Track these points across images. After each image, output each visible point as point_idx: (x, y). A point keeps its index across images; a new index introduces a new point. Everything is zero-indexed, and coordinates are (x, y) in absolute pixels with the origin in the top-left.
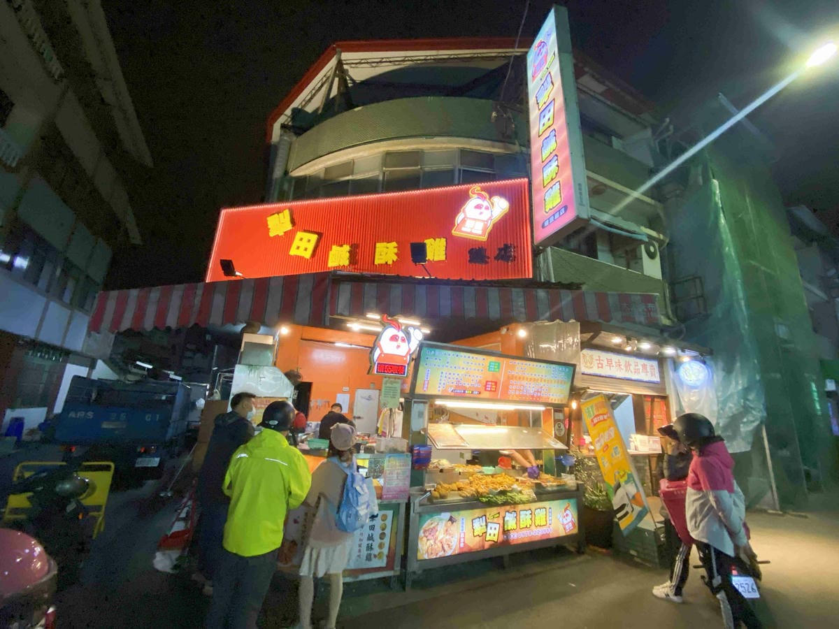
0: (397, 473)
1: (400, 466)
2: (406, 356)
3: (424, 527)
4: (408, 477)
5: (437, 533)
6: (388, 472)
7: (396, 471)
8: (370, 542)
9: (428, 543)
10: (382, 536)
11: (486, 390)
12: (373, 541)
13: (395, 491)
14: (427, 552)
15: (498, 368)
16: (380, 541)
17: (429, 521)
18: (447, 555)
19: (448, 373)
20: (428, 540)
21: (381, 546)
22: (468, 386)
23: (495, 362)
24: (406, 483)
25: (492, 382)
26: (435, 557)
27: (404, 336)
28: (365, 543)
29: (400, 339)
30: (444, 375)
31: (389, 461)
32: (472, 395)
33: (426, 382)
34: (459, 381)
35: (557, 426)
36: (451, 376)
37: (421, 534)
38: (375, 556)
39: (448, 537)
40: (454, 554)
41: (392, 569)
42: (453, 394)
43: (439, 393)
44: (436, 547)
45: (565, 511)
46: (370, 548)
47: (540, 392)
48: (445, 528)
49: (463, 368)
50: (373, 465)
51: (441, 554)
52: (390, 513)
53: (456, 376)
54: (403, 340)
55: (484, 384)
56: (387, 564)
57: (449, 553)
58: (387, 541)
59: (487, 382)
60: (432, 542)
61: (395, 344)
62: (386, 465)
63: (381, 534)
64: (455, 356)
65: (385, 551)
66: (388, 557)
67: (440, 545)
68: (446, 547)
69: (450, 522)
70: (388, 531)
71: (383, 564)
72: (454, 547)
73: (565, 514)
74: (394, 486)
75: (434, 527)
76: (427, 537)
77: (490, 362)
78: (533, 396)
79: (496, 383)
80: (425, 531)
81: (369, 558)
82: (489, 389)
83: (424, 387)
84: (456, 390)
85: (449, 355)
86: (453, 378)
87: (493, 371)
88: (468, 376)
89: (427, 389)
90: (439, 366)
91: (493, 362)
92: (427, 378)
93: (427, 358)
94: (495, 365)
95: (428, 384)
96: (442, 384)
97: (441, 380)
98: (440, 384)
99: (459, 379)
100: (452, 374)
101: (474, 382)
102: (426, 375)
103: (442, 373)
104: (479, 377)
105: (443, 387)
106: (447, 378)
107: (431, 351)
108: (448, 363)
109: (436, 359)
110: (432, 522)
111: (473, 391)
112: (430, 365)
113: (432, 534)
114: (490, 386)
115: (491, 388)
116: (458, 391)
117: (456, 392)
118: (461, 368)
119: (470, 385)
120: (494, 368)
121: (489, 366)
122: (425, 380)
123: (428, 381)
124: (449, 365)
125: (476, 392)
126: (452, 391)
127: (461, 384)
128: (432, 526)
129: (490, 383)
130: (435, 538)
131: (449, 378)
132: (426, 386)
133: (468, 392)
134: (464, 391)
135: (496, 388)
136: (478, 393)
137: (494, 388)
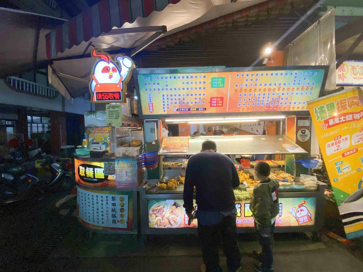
0: (126, 172)
1: (128, 167)
2: (119, 84)
3: (152, 207)
4: (135, 174)
5: (164, 213)
6: (118, 171)
7: (125, 171)
8: (114, 213)
9: (157, 218)
10: (122, 210)
11: (211, 106)
12: (116, 212)
13: (126, 184)
14: (157, 224)
15: (223, 83)
16: (121, 213)
17: (156, 205)
18: (173, 227)
19: (169, 96)
20: (156, 216)
21: (122, 216)
22: (191, 105)
23: (218, 78)
24: (135, 178)
25: (217, 98)
26: (163, 228)
27: (114, 66)
28: (110, 213)
29: (111, 70)
30: (165, 97)
31: (118, 164)
32: (198, 112)
33: (151, 105)
34: (182, 101)
35: (300, 133)
36: (173, 97)
37: (150, 212)
38: (118, 221)
39: (173, 216)
40: (180, 227)
41: (131, 230)
42: (178, 113)
43: (166, 113)
44: (164, 221)
45: (299, 207)
46: (114, 216)
47: (278, 102)
48: (170, 210)
49: (184, 89)
50: (108, 166)
51: (169, 226)
52: (126, 197)
53: (178, 97)
54: (114, 70)
55: (209, 101)
56: (127, 227)
57: (175, 226)
58: (126, 213)
59: (211, 98)
60: (160, 218)
61: (107, 75)
62: (116, 166)
63: (121, 209)
64: (173, 78)
65: (126, 219)
66: (127, 223)
67: (167, 221)
68: (172, 222)
69: (175, 206)
70: (126, 207)
71: (125, 226)
72: (179, 223)
73: (299, 209)
74: (124, 180)
75: (161, 209)
76: (155, 214)
77: (212, 78)
78: (268, 107)
79: (222, 99)
80: (153, 211)
81: (114, 222)
82: (215, 105)
83: (149, 109)
84: (181, 110)
85: (166, 78)
86: (176, 99)
87: (218, 87)
88: (190, 95)
89: (153, 111)
90: (159, 90)
91: (215, 78)
92: (151, 102)
93: (146, 84)
94: (218, 81)
95: (152, 106)
96: (166, 105)
97: (164, 102)
98: (164, 105)
99: (182, 99)
100: (173, 95)
101: (198, 100)
102: (149, 99)
103: (163, 96)
104: (202, 95)
105: (168, 108)
106: (170, 99)
107: (147, 77)
108: (167, 86)
109: (154, 84)
110: (159, 205)
111: (198, 109)
112: (150, 90)
113: (159, 213)
114: (215, 102)
115: (217, 103)
116: (183, 110)
117: (181, 111)
118: (181, 89)
119: (194, 103)
120: (218, 84)
121: (212, 83)
122: (149, 104)
123: (152, 104)
124: (169, 88)
125: (202, 109)
126: (177, 110)
127: (184, 103)
128: (159, 208)
129: (215, 99)
130: (163, 216)
131: (172, 99)
132: (151, 108)
133: (193, 109)
134: (189, 110)
135: (222, 103)
136: (203, 110)
137: (220, 103)
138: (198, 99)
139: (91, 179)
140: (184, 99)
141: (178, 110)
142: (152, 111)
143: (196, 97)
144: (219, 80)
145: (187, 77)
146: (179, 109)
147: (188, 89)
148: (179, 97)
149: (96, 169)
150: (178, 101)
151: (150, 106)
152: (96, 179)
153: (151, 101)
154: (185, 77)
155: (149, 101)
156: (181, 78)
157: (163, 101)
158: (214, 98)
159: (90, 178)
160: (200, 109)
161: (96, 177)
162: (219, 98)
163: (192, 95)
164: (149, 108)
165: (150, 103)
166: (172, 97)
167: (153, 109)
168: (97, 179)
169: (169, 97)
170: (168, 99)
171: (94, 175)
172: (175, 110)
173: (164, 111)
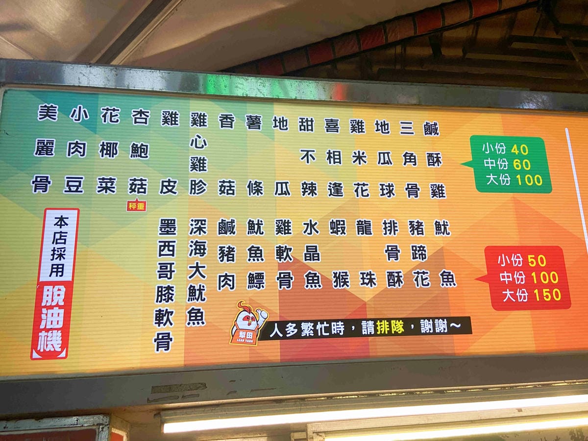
11: (499, 303)
15: (540, 166)
19: (212, 227)
22: (367, 293)
23: (509, 141)
25: (524, 251)
30: (182, 238)
32: (415, 346)
33: (54, 295)
34: (298, 268)
36: (241, 240)
42: (272, 351)
43: (171, 358)
49: (310, 189)
53: (270, 240)
55: (481, 267)
59: (492, 253)
64: (239, 123)
77: (477, 142)
79: (555, 257)
82: (522, 295)
83: (37, 330)
84: (291, 329)
85: (199, 120)
86: (255, 252)
87: (514, 188)
88: (351, 228)
89: (65, 344)
90: (138, 186)
91: (494, 140)
92: (58, 269)
93: (45, 148)
94: (510, 157)
95: (67, 306)
96: (181, 294)
97: (165, 271)
98: (165, 293)
99: (298, 253)
100: (241, 226)
101: (405, 264)
102: (48, 246)
103: (168, 226)
104: (429, 228)
105: (195, 315)
106: (213, 252)
107: (65, 111)
108: (199, 164)
109: (109, 149)
111: (417, 321)
112: (74, 185)
114: (520, 278)
115: (529, 286)
116: (307, 328)
117: (298, 336)
118: (295, 189)
119: (381, 281)
120: (512, 172)
121: (476, 163)
122: (41, 285)
123: (69, 285)
124: (211, 177)
125: (442, 326)
126: (265, 333)
127: (313, 278)
129: (517, 260)
131: (227, 254)
132: (53, 318)
133: (383, 327)
134: (353, 327)
135: (563, 285)
136: (452, 331)
137: (551, 286)
138: (405, 253)
140: (312, 253)
141: (269, 326)
142: (54, 341)
143: (391, 239)
144: (515, 150)
145: (332, 125)
146: (283, 325)
147: (337, 190)
148: (282, 240)
150: (270, 268)
151: (46, 300)
153: (68, 262)
154: (320, 125)
155: (47, 264)
156: (294, 124)
157: (163, 266)
158: (509, 251)
160: (426, 326)
162: (536, 251)
163: (364, 228)
164: (38, 319)
165: (54, 278)
166: (227, 241)
167: (65, 331)
169: (213, 240)
170: (199, 248)
172: (248, 328)
173: (164, 341)
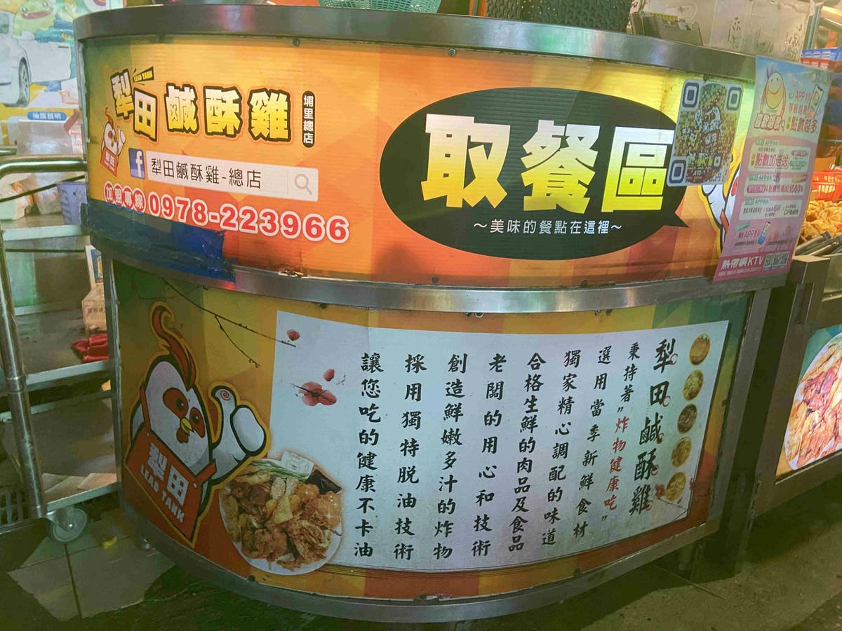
3: (810, 369)
5: (835, 387)
6: (755, 149)
8: (650, 446)
9: (808, 422)
10: (687, 419)
12: (659, 440)
14: (801, 448)
16: (681, 436)
17: (825, 352)
20: (809, 412)
21: (679, 454)
26: (813, 460)
31: (765, 96)
37: (799, 394)
38: (660, 491)
41: (704, 518)
44: (822, 428)
46: (646, 466)
50: (697, 113)
52: (719, 331)
58: (696, 436)
60: (816, 416)
63: (684, 412)
65: (690, 467)
66: (694, 486)
67: (831, 422)
70: (703, 402)
75: (831, 370)
76: (809, 402)
80: (808, 385)
81: (641, 500)
110: (834, 348)
113: (822, 392)
128: (826, 368)
130: (827, 402)
139: (560, 227)
149: (622, 135)
152: (607, 216)
159: (560, 213)
161: (610, 204)
168: (615, 216)
171: (596, 189)
